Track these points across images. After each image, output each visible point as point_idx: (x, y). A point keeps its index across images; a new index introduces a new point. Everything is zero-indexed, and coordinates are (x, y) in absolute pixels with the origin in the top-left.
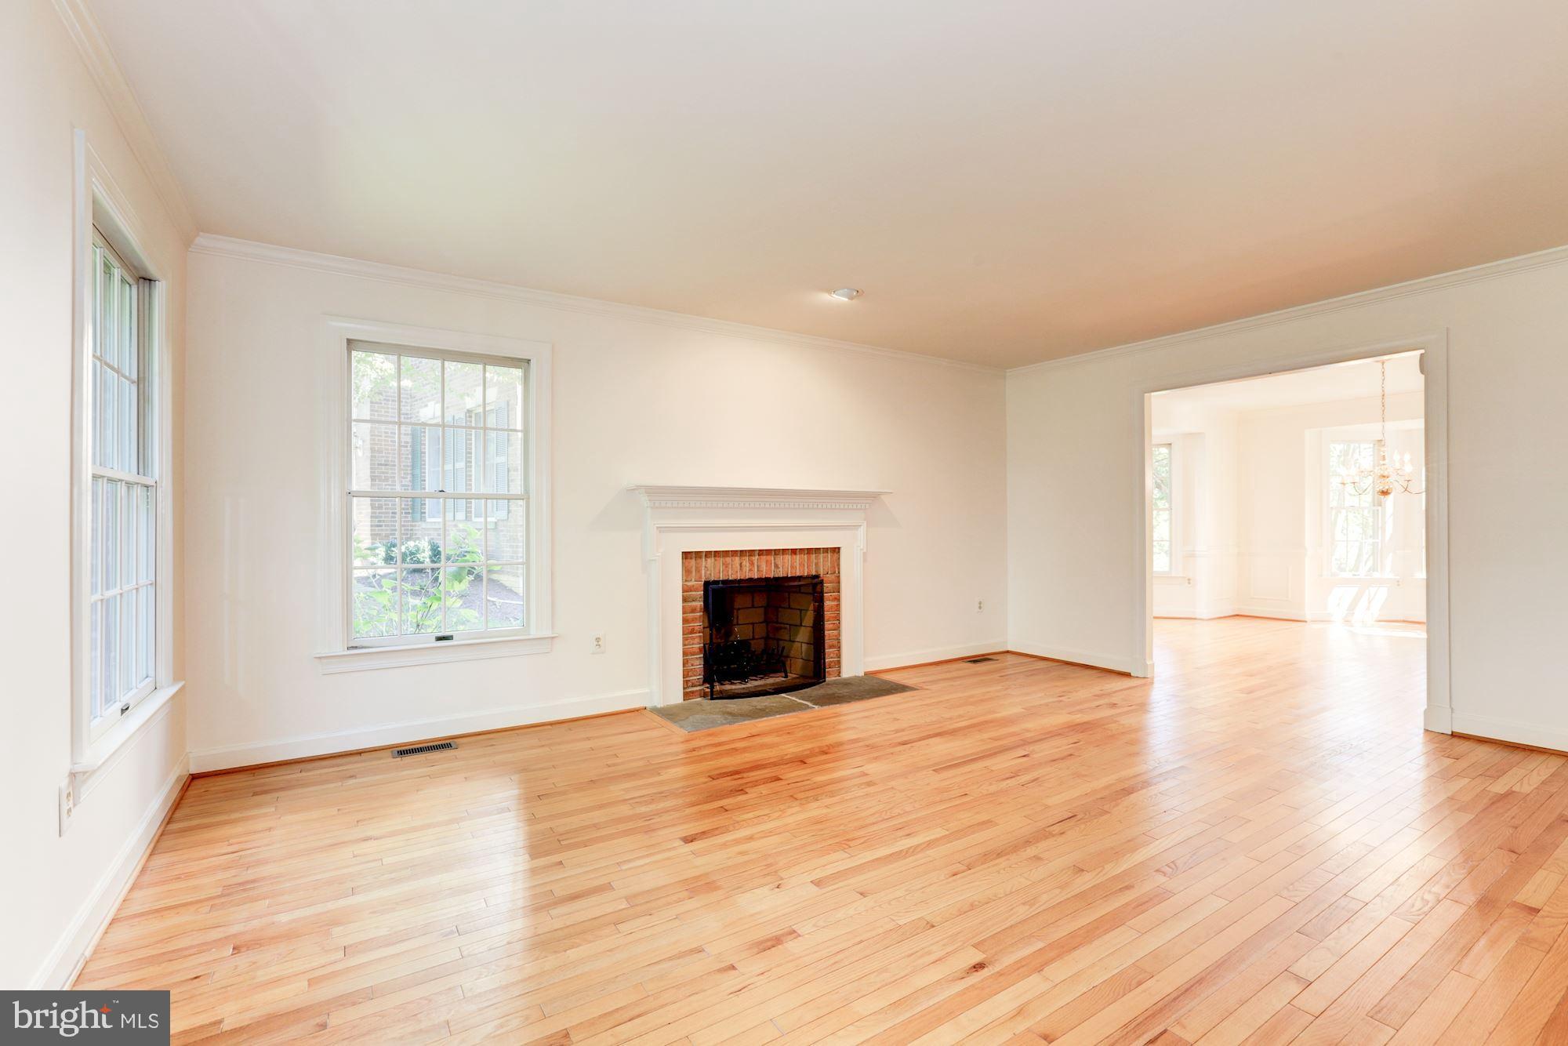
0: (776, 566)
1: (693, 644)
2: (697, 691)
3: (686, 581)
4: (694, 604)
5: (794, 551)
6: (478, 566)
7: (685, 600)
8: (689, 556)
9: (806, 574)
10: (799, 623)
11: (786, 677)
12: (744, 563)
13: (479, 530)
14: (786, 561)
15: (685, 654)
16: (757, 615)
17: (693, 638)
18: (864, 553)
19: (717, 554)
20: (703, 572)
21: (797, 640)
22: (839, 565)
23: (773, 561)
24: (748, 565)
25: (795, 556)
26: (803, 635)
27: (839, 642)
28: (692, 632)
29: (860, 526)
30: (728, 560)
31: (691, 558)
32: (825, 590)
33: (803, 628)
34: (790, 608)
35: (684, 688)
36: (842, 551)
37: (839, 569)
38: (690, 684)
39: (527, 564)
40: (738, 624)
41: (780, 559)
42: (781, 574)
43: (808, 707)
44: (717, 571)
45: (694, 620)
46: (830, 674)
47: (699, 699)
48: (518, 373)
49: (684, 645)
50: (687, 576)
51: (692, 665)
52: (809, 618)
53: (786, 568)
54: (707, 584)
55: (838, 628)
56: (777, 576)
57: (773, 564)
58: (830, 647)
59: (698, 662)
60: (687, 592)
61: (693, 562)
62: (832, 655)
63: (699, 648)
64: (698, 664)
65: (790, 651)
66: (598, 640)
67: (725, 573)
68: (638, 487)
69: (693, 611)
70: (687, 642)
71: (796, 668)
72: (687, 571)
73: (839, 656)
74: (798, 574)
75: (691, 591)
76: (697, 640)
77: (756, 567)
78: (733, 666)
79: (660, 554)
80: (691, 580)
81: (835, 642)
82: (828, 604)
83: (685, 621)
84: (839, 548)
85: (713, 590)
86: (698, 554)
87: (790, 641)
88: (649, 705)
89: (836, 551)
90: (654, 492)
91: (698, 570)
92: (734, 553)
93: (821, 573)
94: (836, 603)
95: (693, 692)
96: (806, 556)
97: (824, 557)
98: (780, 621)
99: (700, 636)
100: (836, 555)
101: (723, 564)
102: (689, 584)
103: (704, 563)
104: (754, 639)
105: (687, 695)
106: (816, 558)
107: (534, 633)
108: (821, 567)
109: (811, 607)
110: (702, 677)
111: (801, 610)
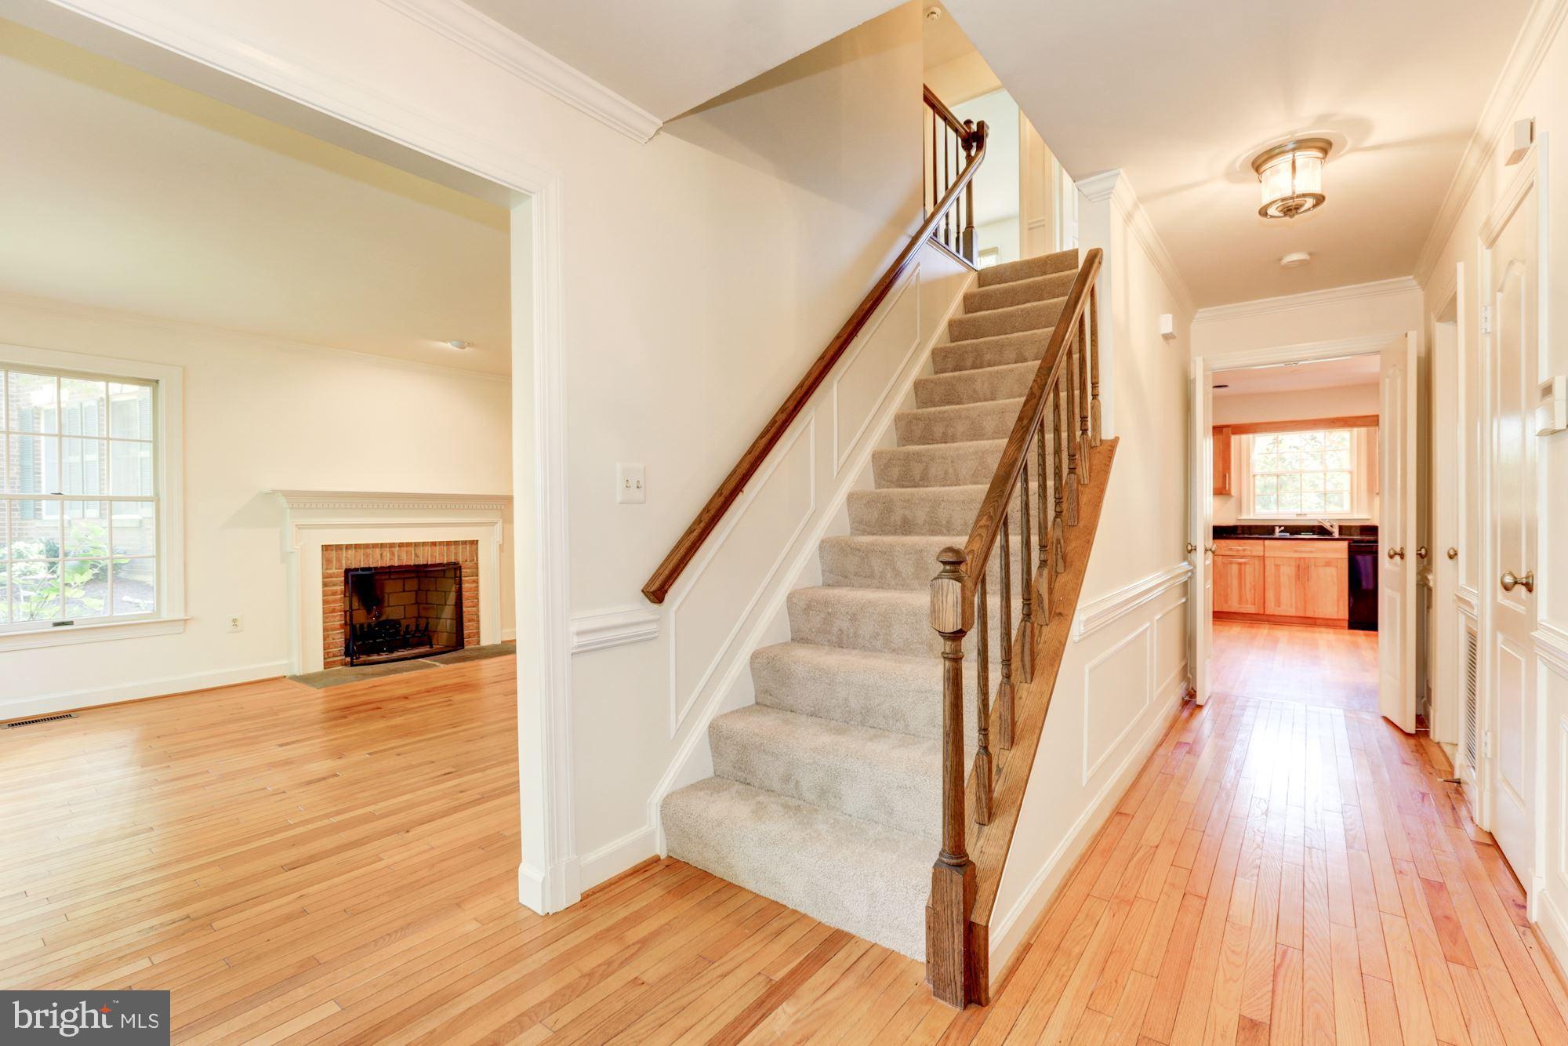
0: (417, 556)
1: (334, 621)
2: (337, 661)
3: (327, 569)
4: (335, 588)
5: (434, 544)
6: (103, 560)
7: (325, 585)
8: (329, 548)
9: (445, 562)
10: (443, 603)
11: (431, 647)
12: (384, 554)
13: (105, 528)
14: (426, 551)
15: (325, 630)
16: (409, 598)
17: (335, 617)
18: (500, 545)
19: (357, 546)
20: (344, 562)
21: (443, 617)
22: (477, 554)
23: (413, 552)
24: (388, 555)
25: (434, 547)
26: (448, 612)
27: (478, 617)
28: (333, 611)
29: (496, 523)
30: (369, 551)
31: (332, 550)
32: (463, 574)
33: (447, 606)
34: (436, 590)
35: (324, 659)
36: (480, 544)
37: (477, 558)
38: (331, 655)
39: (158, 556)
40: (389, 606)
41: (420, 551)
42: (421, 561)
43: (435, 665)
44: (359, 561)
45: (334, 601)
46: (470, 643)
47: (340, 667)
48: (147, 391)
49: (324, 622)
50: (327, 565)
51: (334, 639)
52: (452, 598)
53: (424, 557)
54: (347, 571)
55: (477, 605)
56: (417, 563)
57: (413, 555)
58: (470, 621)
59: (339, 636)
60: (328, 578)
61: (334, 553)
62: (471, 628)
63: (341, 625)
64: (339, 638)
65: (437, 626)
66: (235, 620)
67: (366, 561)
68: (274, 492)
69: (334, 593)
70: (327, 620)
71: (443, 639)
72: (327, 562)
73: (478, 628)
74: (438, 561)
75: (332, 577)
76: (338, 618)
77: (396, 557)
78: (378, 640)
79: (299, 547)
80: (332, 569)
81: (475, 617)
82: (465, 586)
83: (325, 602)
84: (477, 541)
85: (352, 576)
86: (339, 547)
87: (437, 618)
88: (288, 674)
89: (475, 543)
90: (290, 495)
91: (339, 560)
92: (375, 546)
93: (460, 560)
94: (474, 585)
95: (334, 662)
96: (445, 548)
97: (463, 548)
98: (429, 601)
99: (341, 615)
100: (474, 547)
101: (364, 555)
102: (330, 571)
103: (344, 554)
104: (405, 618)
105: (327, 665)
106: (455, 549)
107: (165, 616)
108: (461, 556)
109: (454, 589)
110: (343, 648)
111: (445, 592)
